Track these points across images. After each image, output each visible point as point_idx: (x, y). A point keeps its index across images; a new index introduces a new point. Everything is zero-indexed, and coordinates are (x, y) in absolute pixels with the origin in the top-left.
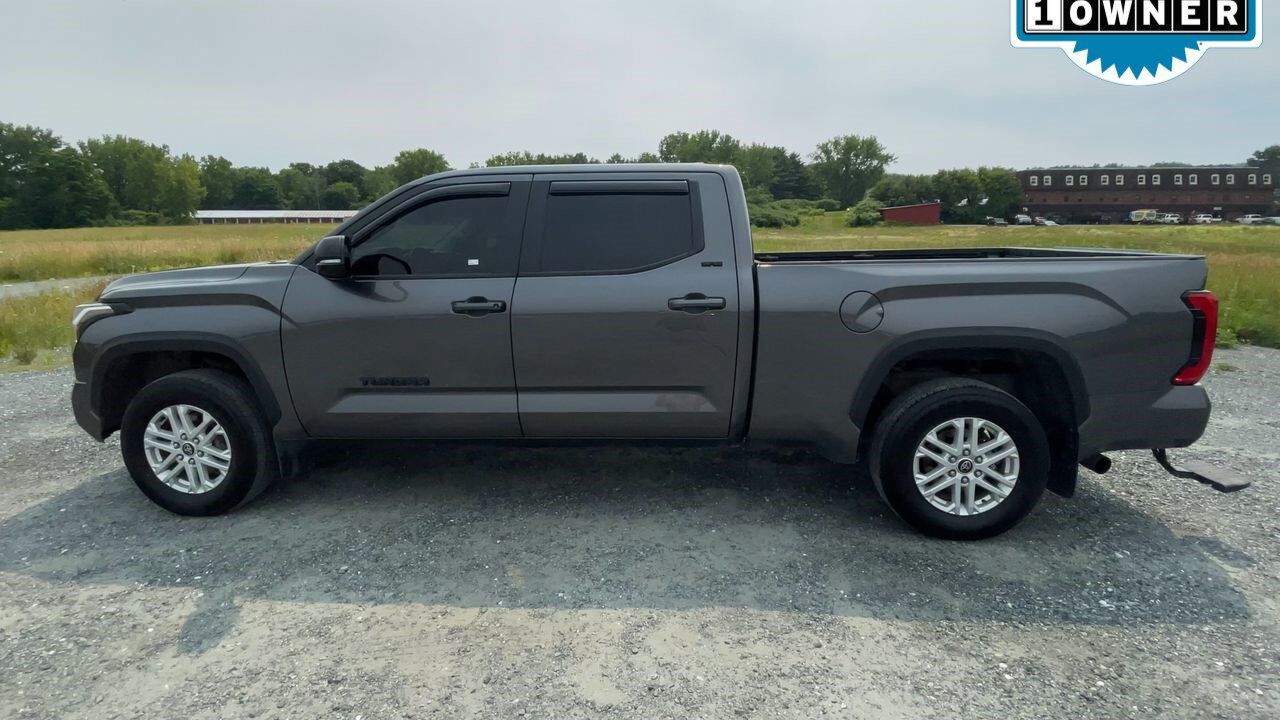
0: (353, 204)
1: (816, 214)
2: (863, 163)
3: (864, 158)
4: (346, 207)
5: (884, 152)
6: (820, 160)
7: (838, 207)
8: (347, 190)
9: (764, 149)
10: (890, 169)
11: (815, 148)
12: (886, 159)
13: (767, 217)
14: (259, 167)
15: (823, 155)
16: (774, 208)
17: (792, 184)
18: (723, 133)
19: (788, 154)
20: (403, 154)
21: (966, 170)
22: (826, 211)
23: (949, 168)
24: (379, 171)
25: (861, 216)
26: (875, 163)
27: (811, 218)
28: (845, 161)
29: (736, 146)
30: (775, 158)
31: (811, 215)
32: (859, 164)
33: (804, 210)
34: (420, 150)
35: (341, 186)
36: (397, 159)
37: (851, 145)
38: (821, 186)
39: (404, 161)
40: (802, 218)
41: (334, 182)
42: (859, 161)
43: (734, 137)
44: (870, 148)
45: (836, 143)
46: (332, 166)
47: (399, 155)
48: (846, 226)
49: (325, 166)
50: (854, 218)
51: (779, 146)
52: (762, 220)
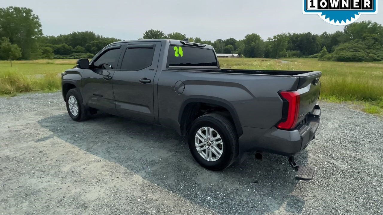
0: (232, 52)
4: (230, 53)
8: (231, 47)
14: (209, 41)
20: (247, 35)
24: (241, 41)
34: (252, 34)
35: (229, 46)
36: (246, 37)
39: (248, 38)
41: (228, 45)
46: (228, 40)
47: (246, 36)
49: (226, 40)
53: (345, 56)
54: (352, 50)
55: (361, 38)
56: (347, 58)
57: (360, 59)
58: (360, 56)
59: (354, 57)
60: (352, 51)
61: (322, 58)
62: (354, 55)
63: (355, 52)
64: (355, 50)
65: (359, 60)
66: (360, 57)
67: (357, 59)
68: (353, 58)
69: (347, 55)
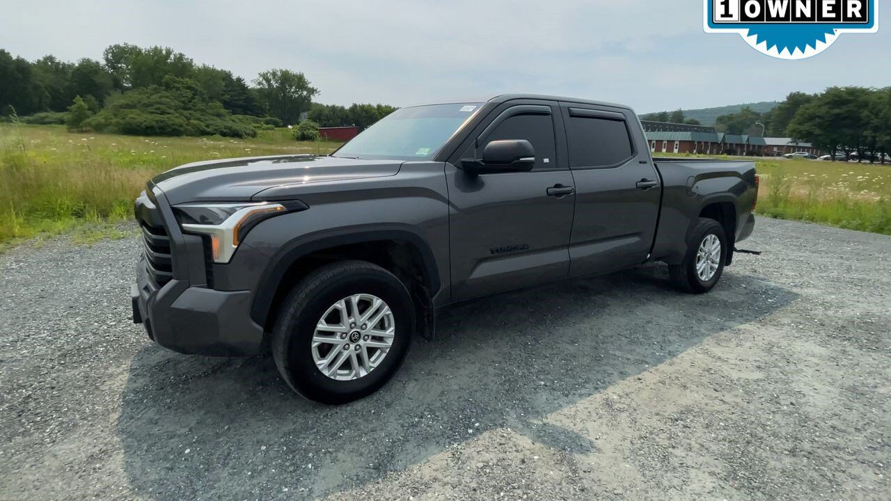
1: (268, 129)
2: (296, 92)
3: (296, 88)
5: (310, 86)
6: (261, 86)
7: (282, 124)
9: (214, 70)
10: (315, 99)
11: (258, 76)
12: (312, 91)
13: (230, 128)
15: (264, 82)
16: (234, 121)
17: (240, 102)
18: (177, 51)
19: (234, 77)
21: (369, 105)
22: (276, 127)
23: (359, 103)
25: (305, 132)
26: (305, 93)
27: (265, 132)
28: (282, 88)
29: (190, 64)
30: (224, 79)
31: (263, 129)
32: (293, 93)
33: (258, 125)
37: (287, 79)
38: (263, 107)
40: (259, 132)
42: (293, 90)
43: (188, 56)
44: (300, 82)
45: (274, 74)
48: (293, 139)
50: (300, 134)
51: (227, 69)
52: (225, 131)
53: (142, 121)
54: (150, 109)
55: (160, 84)
56: (147, 128)
57: (174, 130)
58: (173, 125)
59: (161, 124)
60: (152, 113)
61: (77, 125)
62: (162, 122)
63: (161, 114)
64: (158, 109)
65: (174, 132)
66: (174, 127)
67: (170, 130)
68: (160, 128)
69: (145, 121)
